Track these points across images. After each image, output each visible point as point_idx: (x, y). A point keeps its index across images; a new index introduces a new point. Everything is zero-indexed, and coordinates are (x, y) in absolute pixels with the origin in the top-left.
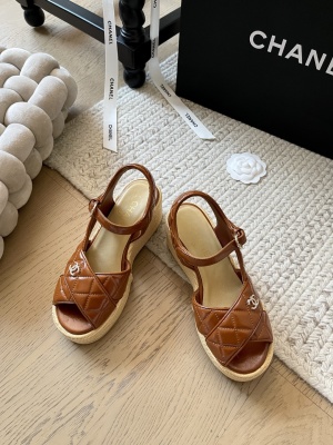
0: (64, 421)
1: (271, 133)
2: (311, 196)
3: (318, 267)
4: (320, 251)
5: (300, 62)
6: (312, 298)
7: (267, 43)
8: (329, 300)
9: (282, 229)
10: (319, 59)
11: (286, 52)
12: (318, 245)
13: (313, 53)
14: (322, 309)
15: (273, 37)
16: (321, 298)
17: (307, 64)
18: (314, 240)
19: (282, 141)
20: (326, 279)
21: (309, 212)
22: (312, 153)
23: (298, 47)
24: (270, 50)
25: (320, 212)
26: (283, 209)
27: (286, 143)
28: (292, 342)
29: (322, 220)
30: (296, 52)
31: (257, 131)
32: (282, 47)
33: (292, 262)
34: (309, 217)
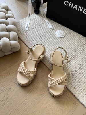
4: (77, 58)
6: (72, 69)
17: (78, 10)
18: (75, 55)
23: (76, 5)
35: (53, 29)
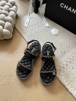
0: (6, 76)
1: (63, 27)
2: (69, 42)
3: (67, 56)
4: (68, 53)
5: (71, 11)
6: (64, 62)
7: (64, 6)
8: (67, 63)
9: (61, 47)
10: (75, 11)
11: (68, 9)
12: (68, 52)
13: (73, 9)
14: (65, 65)
15: (65, 5)
16: (66, 63)
17: (72, 12)
18: (67, 51)
19: (65, 29)
20: (68, 59)
21: (68, 45)
22: (72, 33)
23: (70, 8)
24: (64, 8)
25: (70, 45)
26: (62, 43)
27: (66, 30)
29: (70, 47)
30: (70, 9)
31: (60, 26)
32: (67, 7)
33: (61, 54)
34: (67, 46)
35: (49, 27)
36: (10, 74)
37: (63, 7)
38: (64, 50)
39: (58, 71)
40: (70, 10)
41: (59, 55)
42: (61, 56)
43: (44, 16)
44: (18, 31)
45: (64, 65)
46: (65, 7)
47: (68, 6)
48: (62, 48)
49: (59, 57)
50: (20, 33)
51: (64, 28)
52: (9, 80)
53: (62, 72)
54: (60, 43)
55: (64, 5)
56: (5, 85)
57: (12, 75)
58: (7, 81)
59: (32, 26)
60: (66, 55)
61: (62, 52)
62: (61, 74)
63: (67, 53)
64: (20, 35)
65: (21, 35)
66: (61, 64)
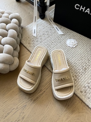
9: (81, 61)
26: (82, 55)
27: (84, 36)
28: (81, 92)
33: (83, 70)
34: (89, 57)
36: (23, 106)
37: (78, 9)
38: (85, 64)
39: (83, 92)
40: (89, 12)
41: (80, 71)
42: (83, 73)
43: (53, 21)
44: (24, 46)
45: (89, 83)
46: (81, 8)
47: (85, 7)
48: (83, 61)
49: (81, 74)
50: (27, 47)
51: (81, 35)
52: (23, 113)
53: (88, 94)
54: (79, 56)
55: (79, 6)
56: (19, 120)
57: (26, 106)
58: (21, 115)
59: (40, 37)
60: (89, 70)
61: (83, 67)
62: (87, 96)
63: (89, 67)
64: (27, 51)
65: (29, 51)
66: (85, 83)
